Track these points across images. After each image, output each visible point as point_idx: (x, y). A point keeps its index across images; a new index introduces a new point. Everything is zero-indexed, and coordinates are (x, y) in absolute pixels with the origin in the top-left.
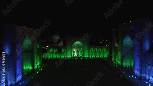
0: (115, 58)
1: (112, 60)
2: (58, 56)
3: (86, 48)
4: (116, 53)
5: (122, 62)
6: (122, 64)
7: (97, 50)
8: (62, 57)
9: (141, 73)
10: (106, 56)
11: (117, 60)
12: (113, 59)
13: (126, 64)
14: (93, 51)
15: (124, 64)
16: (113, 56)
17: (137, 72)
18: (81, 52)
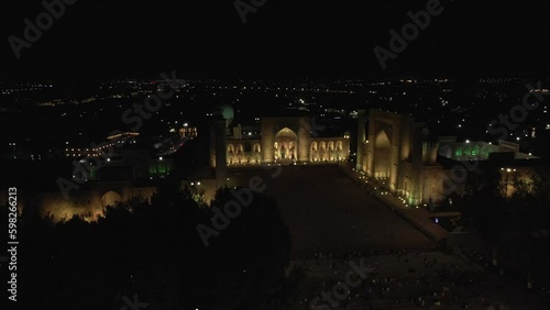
0: (362, 164)
1: (355, 167)
2: (244, 161)
3: (303, 142)
4: (364, 154)
5: (373, 171)
6: (373, 176)
7: (324, 146)
8: (253, 161)
9: (397, 188)
10: (342, 157)
11: (365, 168)
12: (358, 166)
13: (379, 174)
14: (316, 147)
15: (377, 175)
16: (358, 161)
17: (392, 187)
18: (292, 149)
